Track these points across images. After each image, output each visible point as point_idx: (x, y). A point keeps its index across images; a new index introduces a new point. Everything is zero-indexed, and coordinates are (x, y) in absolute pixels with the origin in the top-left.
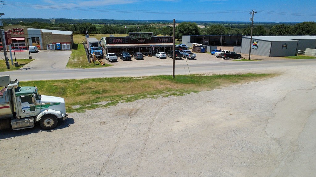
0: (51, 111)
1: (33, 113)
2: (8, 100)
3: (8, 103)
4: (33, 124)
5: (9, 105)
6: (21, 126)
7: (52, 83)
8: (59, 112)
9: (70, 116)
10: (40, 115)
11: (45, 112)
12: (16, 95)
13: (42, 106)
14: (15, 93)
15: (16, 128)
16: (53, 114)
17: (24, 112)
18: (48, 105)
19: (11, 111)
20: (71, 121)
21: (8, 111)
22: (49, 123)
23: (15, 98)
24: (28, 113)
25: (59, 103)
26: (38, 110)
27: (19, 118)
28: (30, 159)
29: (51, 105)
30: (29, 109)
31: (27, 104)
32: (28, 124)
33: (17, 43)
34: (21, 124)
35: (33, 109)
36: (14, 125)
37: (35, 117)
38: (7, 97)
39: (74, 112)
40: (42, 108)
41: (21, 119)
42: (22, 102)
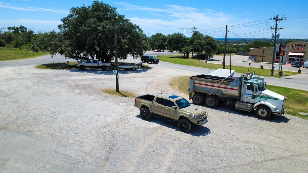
0: (268, 103)
1: (253, 101)
2: (238, 84)
3: (237, 87)
4: (250, 109)
5: (237, 88)
6: (242, 108)
7: (299, 92)
8: (275, 107)
10: (258, 104)
11: (262, 102)
12: (245, 82)
13: (261, 97)
14: (244, 81)
15: (238, 108)
16: (268, 106)
17: (247, 97)
18: (267, 97)
19: (238, 94)
21: (236, 93)
22: (262, 113)
23: (243, 84)
24: (249, 99)
25: (277, 99)
26: (258, 99)
27: (241, 100)
29: (269, 99)
30: (251, 96)
31: (250, 92)
32: (247, 108)
33: (295, 58)
34: (241, 105)
35: (254, 97)
36: (237, 105)
37: (253, 104)
38: (237, 82)
40: (261, 98)
41: (243, 102)
42: (247, 89)
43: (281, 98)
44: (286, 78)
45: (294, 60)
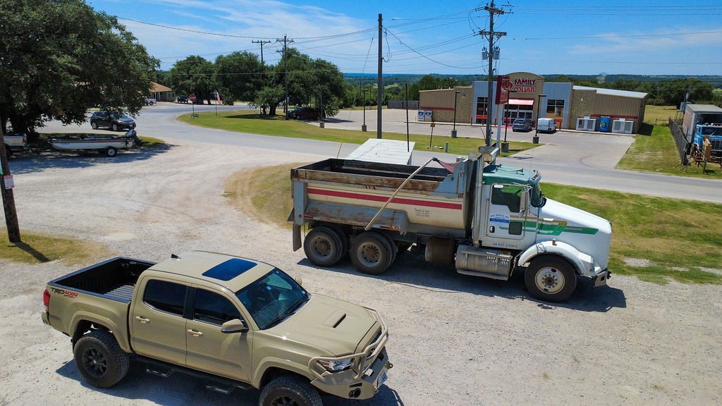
0: (564, 247)
1: (513, 242)
2: (463, 189)
3: (460, 196)
4: (506, 271)
5: (461, 201)
6: (477, 268)
7: (575, 192)
8: (588, 259)
9: (615, 282)
10: (531, 251)
11: (547, 246)
12: (484, 178)
13: (541, 227)
14: (481, 174)
15: (464, 270)
16: (570, 257)
17: (493, 231)
18: (561, 227)
19: (463, 220)
20: (617, 298)
21: (455, 218)
22: (550, 281)
23: (480, 185)
24: (502, 237)
25: (592, 231)
26: (528, 235)
27: (476, 242)
28: (475, 365)
29: (566, 231)
30: (507, 225)
31: (503, 211)
32: (495, 269)
33: (516, 111)
34: (477, 261)
35: (516, 228)
36: (463, 259)
37: (516, 253)
38: (461, 179)
39: (630, 274)
40: (541, 231)
41: (482, 248)
42: (494, 202)
43: (603, 225)
44: (520, 158)
45: (514, 115)
